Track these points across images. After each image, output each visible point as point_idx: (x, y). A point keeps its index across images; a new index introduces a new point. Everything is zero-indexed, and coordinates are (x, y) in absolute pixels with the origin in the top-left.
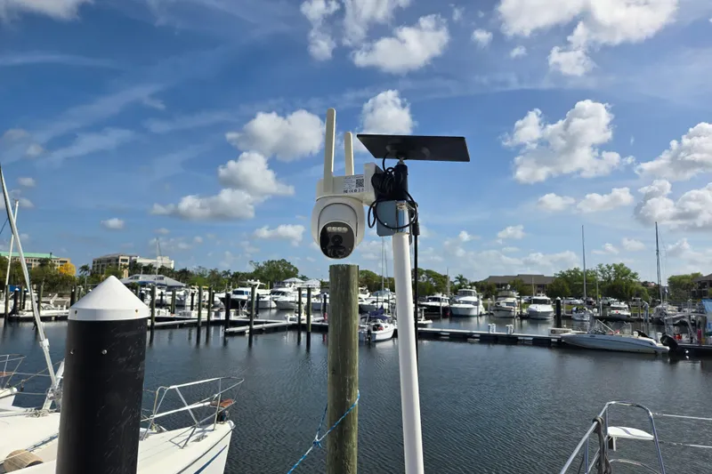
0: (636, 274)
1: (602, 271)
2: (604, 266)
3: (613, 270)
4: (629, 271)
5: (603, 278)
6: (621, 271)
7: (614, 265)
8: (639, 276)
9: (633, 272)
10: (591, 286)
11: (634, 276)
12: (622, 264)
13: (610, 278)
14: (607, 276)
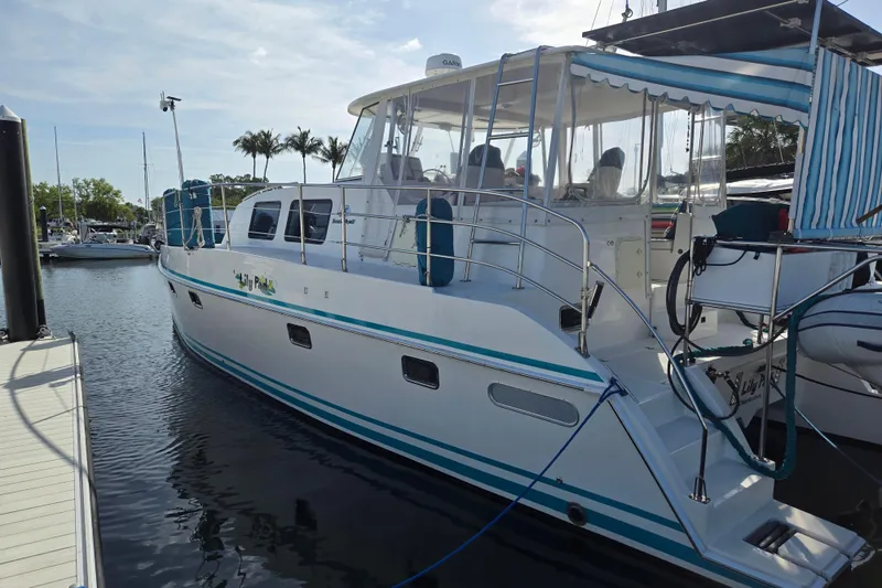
0: (119, 192)
1: (78, 187)
2: (80, 181)
3: (91, 186)
4: (111, 188)
5: (81, 195)
6: (102, 188)
7: (93, 180)
8: (123, 194)
9: (115, 189)
10: (69, 204)
11: (116, 194)
12: (102, 180)
13: (88, 196)
14: (84, 193)
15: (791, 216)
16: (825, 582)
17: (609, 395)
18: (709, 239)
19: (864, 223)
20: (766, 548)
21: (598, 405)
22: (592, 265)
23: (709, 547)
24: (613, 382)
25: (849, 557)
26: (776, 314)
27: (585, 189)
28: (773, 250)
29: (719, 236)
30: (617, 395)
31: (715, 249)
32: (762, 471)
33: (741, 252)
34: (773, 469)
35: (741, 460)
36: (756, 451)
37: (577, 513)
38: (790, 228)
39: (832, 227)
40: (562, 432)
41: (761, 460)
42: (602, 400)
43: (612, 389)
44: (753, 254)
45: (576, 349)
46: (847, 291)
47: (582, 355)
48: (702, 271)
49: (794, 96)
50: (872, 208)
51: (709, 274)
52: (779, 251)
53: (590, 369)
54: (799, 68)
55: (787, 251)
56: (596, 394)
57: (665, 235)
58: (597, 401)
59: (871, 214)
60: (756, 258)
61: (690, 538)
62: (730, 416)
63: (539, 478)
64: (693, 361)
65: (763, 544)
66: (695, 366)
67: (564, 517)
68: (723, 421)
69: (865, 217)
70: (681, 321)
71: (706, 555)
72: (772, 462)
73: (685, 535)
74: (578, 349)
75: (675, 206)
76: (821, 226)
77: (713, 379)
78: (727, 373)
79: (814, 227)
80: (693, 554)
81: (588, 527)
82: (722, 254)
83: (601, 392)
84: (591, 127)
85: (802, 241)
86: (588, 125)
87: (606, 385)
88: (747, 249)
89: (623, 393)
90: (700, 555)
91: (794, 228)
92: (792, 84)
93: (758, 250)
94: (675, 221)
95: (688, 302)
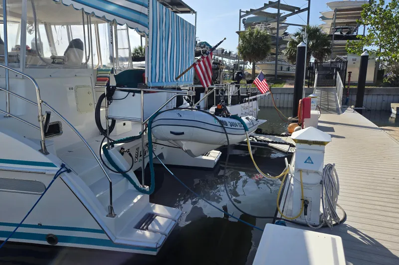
15: (146, 76)
16: (165, 237)
17: (59, 174)
18: (113, 87)
19: (179, 79)
20: (143, 229)
21: (53, 181)
22: (42, 102)
23: (117, 237)
24: (63, 166)
25: (175, 221)
26: (144, 121)
27: (63, 60)
28: (139, 92)
29: (117, 86)
30: (66, 173)
31: (115, 91)
32: (143, 192)
33: (126, 93)
34: (148, 190)
35: (135, 189)
36: (141, 184)
37: (52, 239)
38: (146, 82)
39: (165, 81)
40: (32, 198)
41: (144, 187)
42: (55, 178)
43: (62, 170)
44: (132, 94)
45: (40, 151)
46: (174, 108)
47: (43, 153)
48: (111, 102)
49: (142, 19)
50: (182, 73)
51: (114, 104)
52: (142, 92)
53: (48, 161)
54: (142, 6)
55: (145, 92)
56: (52, 175)
57: (105, 84)
58: (52, 179)
59: (181, 75)
60: (133, 96)
61: (107, 235)
62: (129, 170)
63: (20, 225)
64: (113, 146)
65: (141, 228)
66: (114, 148)
67: (46, 243)
68: (126, 173)
69: (179, 77)
70: (105, 128)
71: (116, 241)
72: (148, 187)
73: (105, 234)
74: (41, 151)
75: (109, 70)
76: (160, 81)
77: (122, 154)
78: (129, 150)
79: (157, 81)
80: (110, 243)
81: (59, 244)
82: (119, 94)
83: (55, 173)
84: (65, 26)
85: (152, 88)
86: (63, 25)
87: (58, 168)
88: (130, 91)
89: (69, 171)
90: (113, 242)
91: (148, 81)
92: (140, 13)
93: (134, 92)
94: (109, 78)
95: (108, 118)
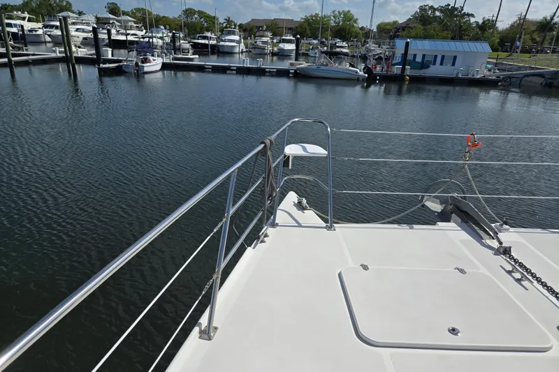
0: (357, 19)
1: (334, 17)
2: (336, 12)
3: (342, 16)
5: (335, 22)
6: (347, 17)
7: (343, 11)
8: (359, 21)
10: (325, 29)
11: (355, 21)
12: (349, 11)
13: (339, 23)
14: (337, 21)
